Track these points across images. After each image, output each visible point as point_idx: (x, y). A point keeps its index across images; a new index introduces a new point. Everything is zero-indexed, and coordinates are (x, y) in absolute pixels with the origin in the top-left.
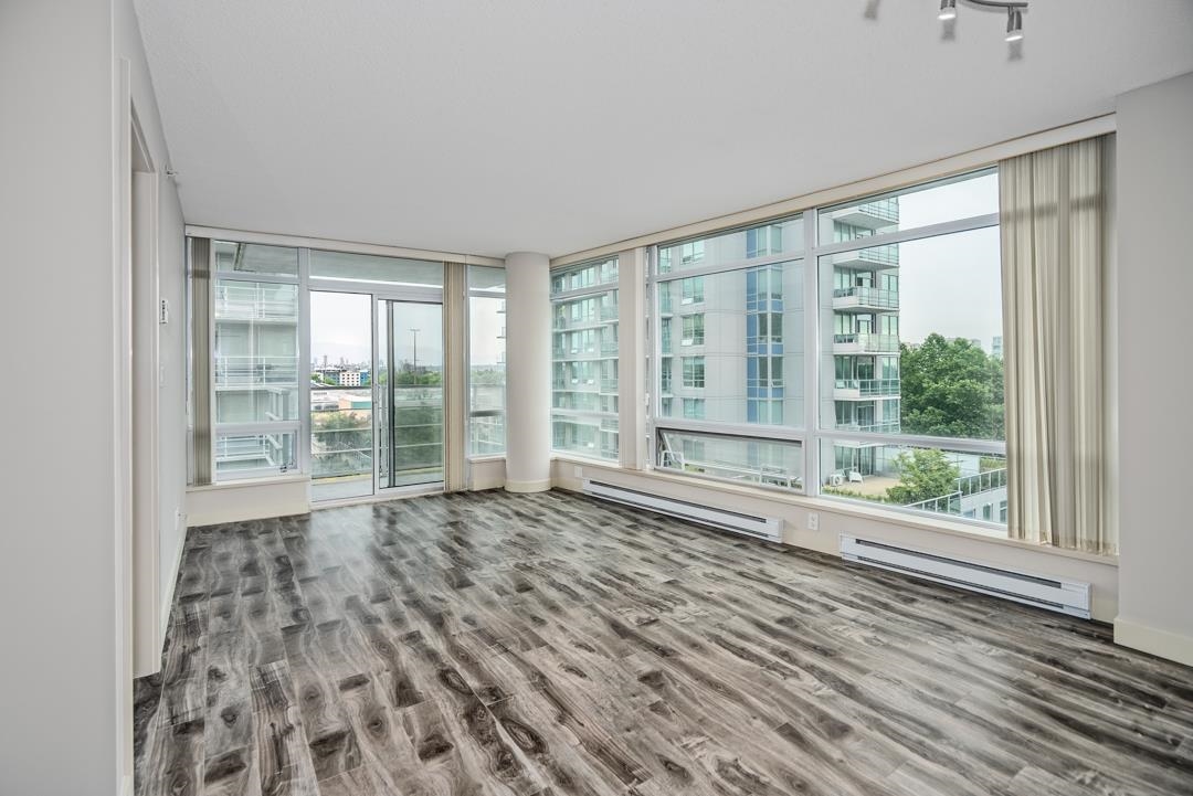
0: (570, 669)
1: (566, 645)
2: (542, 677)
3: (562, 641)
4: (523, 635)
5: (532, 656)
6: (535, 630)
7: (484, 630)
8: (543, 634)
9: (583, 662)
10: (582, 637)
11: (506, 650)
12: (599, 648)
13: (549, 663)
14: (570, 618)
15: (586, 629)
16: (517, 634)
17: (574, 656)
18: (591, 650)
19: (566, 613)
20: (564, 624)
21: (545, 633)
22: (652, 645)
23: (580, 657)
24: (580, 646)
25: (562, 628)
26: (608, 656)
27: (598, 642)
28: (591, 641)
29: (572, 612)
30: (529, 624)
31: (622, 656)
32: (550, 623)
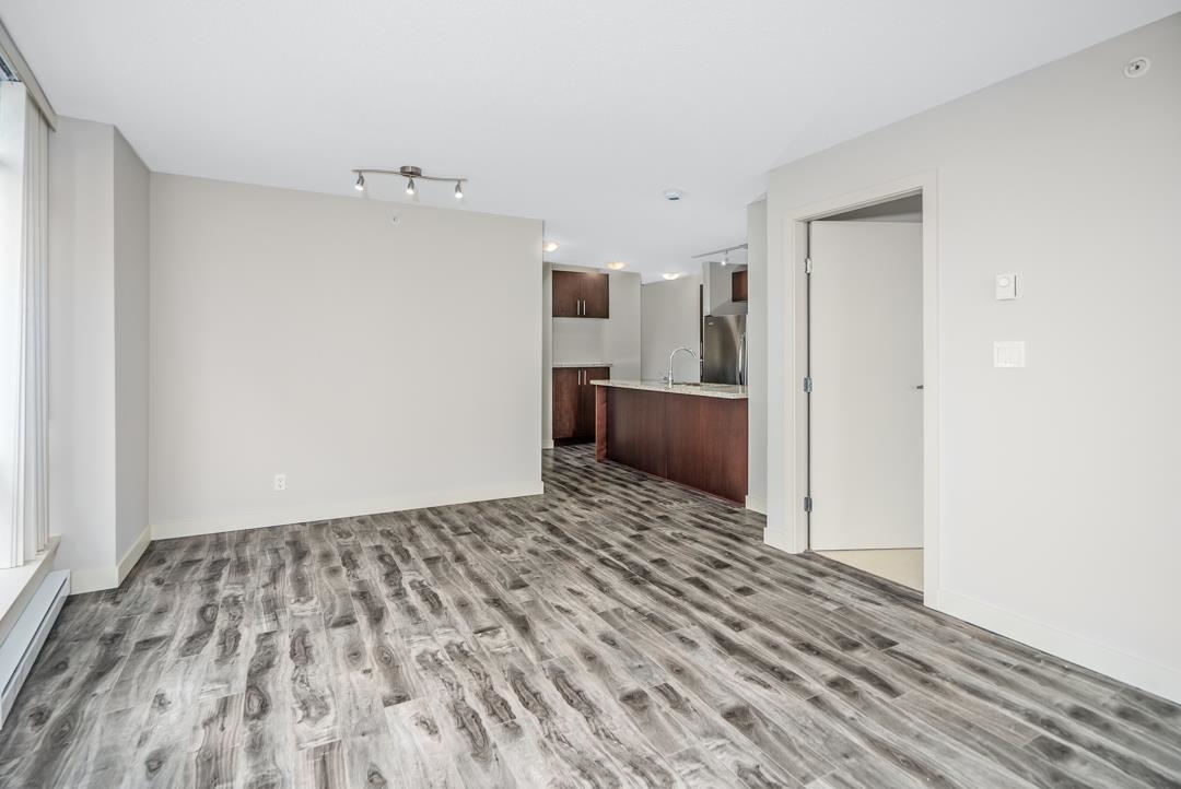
0: (579, 594)
1: (580, 613)
2: (601, 590)
3: (584, 617)
4: (623, 624)
5: (611, 604)
6: (612, 629)
7: (666, 631)
8: (602, 625)
9: (568, 598)
10: (564, 620)
11: (635, 609)
12: (551, 608)
13: (597, 599)
14: (571, 641)
15: (558, 627)
16: (629, 625)
17: (574, 603)
18: (558, 607)
19: (576, 649)
20: (580, 635)
21: (601, 625)
22: (503, 608)
23: (569, 603)
24: (567, 611)
25: (582, 630)
26: (546, 602)
27: (550, 614)
28: (555, 615)
29: (568, 650)
30: (619, 637)
31: (533, 602)
32: (594, 636)
